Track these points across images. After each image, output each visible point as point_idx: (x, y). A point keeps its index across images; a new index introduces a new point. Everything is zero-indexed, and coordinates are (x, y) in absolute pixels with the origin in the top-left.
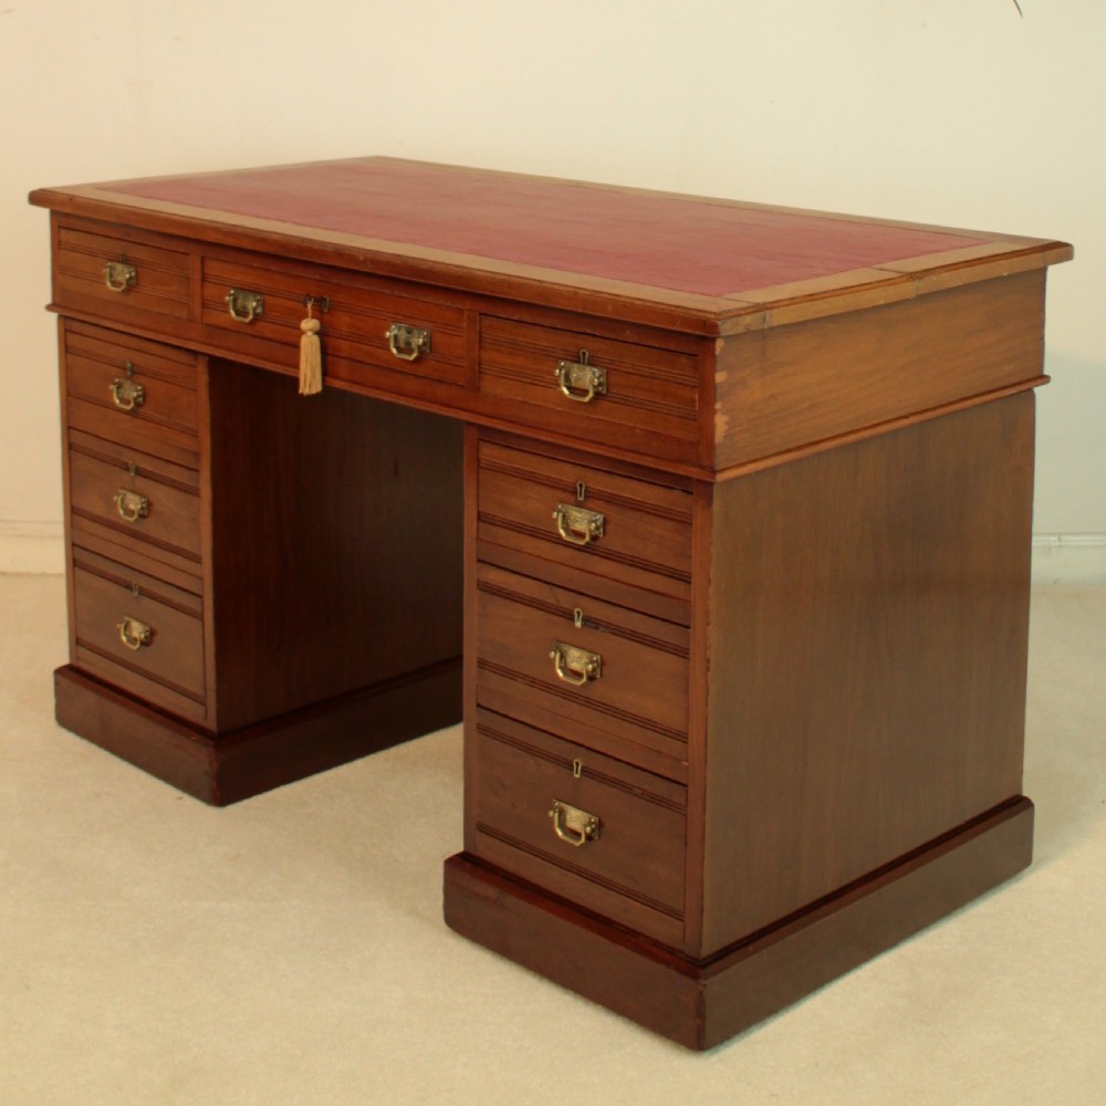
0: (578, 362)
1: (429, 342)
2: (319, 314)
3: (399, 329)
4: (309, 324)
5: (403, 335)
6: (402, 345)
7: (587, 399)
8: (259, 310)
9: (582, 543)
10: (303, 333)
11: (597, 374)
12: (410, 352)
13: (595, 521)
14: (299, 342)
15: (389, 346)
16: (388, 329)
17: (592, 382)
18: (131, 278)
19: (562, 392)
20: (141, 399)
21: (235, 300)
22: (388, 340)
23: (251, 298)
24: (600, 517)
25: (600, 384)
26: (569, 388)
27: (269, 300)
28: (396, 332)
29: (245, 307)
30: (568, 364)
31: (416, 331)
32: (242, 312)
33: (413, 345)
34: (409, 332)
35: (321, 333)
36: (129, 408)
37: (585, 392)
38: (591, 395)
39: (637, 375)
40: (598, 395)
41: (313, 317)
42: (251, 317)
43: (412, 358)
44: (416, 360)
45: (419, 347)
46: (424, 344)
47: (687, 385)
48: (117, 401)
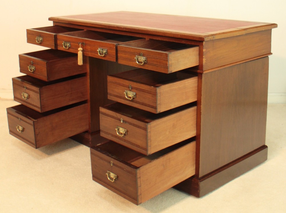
0: (140, 56)
1: (107, 52)
2: (82, 47)
3: (100, 49)
4: (80, 49)
5: (101, 51)
6: (101, 53)
7: (142, 64)
8: (70, 46)
9: (130, 99)
10: (79, 51)
11: (144, 58)
12: (102, 54)
13: (134, 94)
14: (78, 53)
15: (98, 53)
16: (98, 49)
17: (143, 60)
18: (42, 40)
19: (137, 63)
20: (35, 70)
21: (64, 44)
22: (98, 52)
23: (68, 43)
24: (135, 93)
25: (145, 60)
26: (138, 62)
27: (72, 44)
28: (99, 50)
29: (67, 45)
30: (138, 56)
31: (104, 50)
32: (66, 47)
33: (104, 53)
34: (102, 50)
35: (83, 51)
36: (32, 72)
37: (142, 63)
38: (143, 63)
39: (154, 58)
40: (145, 63)
41: (81, 47)
42: (68, 48)
43: (103, 55)
44: (104, 56)
45: (105, 53)
46: (106, 52)
47: (165, 60)
48: (30, 70)
